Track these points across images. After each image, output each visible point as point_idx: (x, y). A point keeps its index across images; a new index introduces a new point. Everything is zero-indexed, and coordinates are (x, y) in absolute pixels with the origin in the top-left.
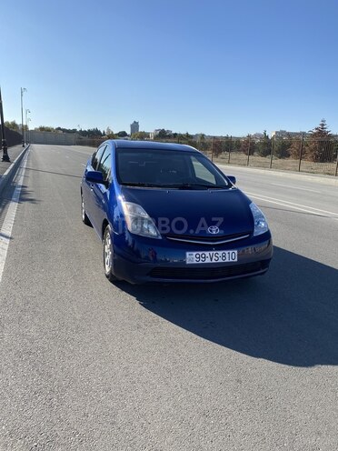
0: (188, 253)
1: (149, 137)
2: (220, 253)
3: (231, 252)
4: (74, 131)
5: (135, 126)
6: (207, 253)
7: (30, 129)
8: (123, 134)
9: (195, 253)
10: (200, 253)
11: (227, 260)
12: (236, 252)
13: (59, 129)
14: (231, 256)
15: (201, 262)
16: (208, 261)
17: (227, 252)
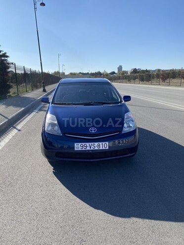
0: (75, 144)
1: (127, 73)
2: (96, 144)
3: (104, 143)
4: (88, 73)
5: (120, 68)
6: (88, 144)
7: (66, 74)
8: (114, 73)
9: (80, 144)
10: (83, 144)
11: (101, 148)
12: (107, 143)
13: (80, 73)
14: (104, 146)
15: (83, 149)
16: (88, 148)
17: (101, 143)
